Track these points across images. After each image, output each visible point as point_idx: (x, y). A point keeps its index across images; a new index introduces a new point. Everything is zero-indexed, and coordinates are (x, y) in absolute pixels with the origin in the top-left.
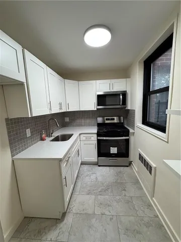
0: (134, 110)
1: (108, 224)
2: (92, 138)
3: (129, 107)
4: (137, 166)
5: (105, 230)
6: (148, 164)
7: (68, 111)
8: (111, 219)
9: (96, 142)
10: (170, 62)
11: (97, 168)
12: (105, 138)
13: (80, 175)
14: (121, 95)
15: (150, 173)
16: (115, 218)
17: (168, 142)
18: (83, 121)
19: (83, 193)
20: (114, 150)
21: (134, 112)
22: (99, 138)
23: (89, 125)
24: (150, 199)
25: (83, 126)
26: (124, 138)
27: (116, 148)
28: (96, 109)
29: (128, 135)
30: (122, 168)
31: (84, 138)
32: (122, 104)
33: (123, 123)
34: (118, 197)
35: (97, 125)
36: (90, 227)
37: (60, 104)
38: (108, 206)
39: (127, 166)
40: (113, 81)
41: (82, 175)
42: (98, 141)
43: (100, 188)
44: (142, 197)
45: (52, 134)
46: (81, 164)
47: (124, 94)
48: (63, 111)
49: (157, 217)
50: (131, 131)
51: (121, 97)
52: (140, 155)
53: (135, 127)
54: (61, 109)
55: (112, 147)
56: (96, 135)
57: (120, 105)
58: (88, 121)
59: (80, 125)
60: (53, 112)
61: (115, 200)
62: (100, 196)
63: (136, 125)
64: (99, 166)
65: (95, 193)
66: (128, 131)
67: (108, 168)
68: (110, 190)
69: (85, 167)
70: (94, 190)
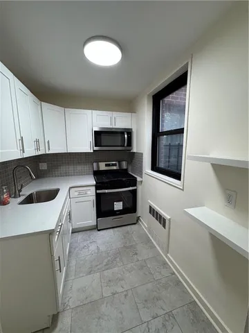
0: (142, 154)
1: (123, 304)
2: (89, 193)
3: (135, 150)
4: (147, 221)
5: (121, 313)
6: (160, 216)
7: (47, 152)
8: (126, 296)
9: (94, 198)
10: (185, 103)
11: (96, 233)
12: (106, 191)
13: (72, 250)
14: (126, 133)
15: (164, 226)
16: (130, 293)
17: (183, 190)
18: (71, 168)
19: (81, 275)
20: (118, 206)
21: (142, 156)
22: (98, 191)
23: (81, 174)
24: (164, 257)
25: (71, 175)
26: (131, 188)
27: (121, 203)
28: (92, 151)
29: (135, 185)
30: (129, 227)
31: (77, 194)
32: (127, 146)
33: (126, 170)
34: (129, 266)
35: (92, 173)
36: (99, 318)
37: (37, 141)
38: (120, 280)
39: (135, 224)
40: (115, 114)
41: (75, 249)
42: (97, 195)
43: (106, 260)
44: (157, 257)
45: (20, 191)
46: (72, 233)
47: (129, 132)
48: (40, 153)
49: (174, 274)
50: (139, 179)
51: (126, 136)
52: (150, 207)
53: (144, 174)
54: (38, 149)
55: (117, 201)
56: (94, 188)
57: (124, 146)
58: (79, 168)
59: (67, 175)
60: (26, 155)
61: (127, 270)
62: (106, 271)
63: (144, 172)
64: (99, 230)
65: (98, 269)
66: (135, 179)
67: (111, 230)
68: (118, 259)
69: (79, 236)
70: (97, 266)
